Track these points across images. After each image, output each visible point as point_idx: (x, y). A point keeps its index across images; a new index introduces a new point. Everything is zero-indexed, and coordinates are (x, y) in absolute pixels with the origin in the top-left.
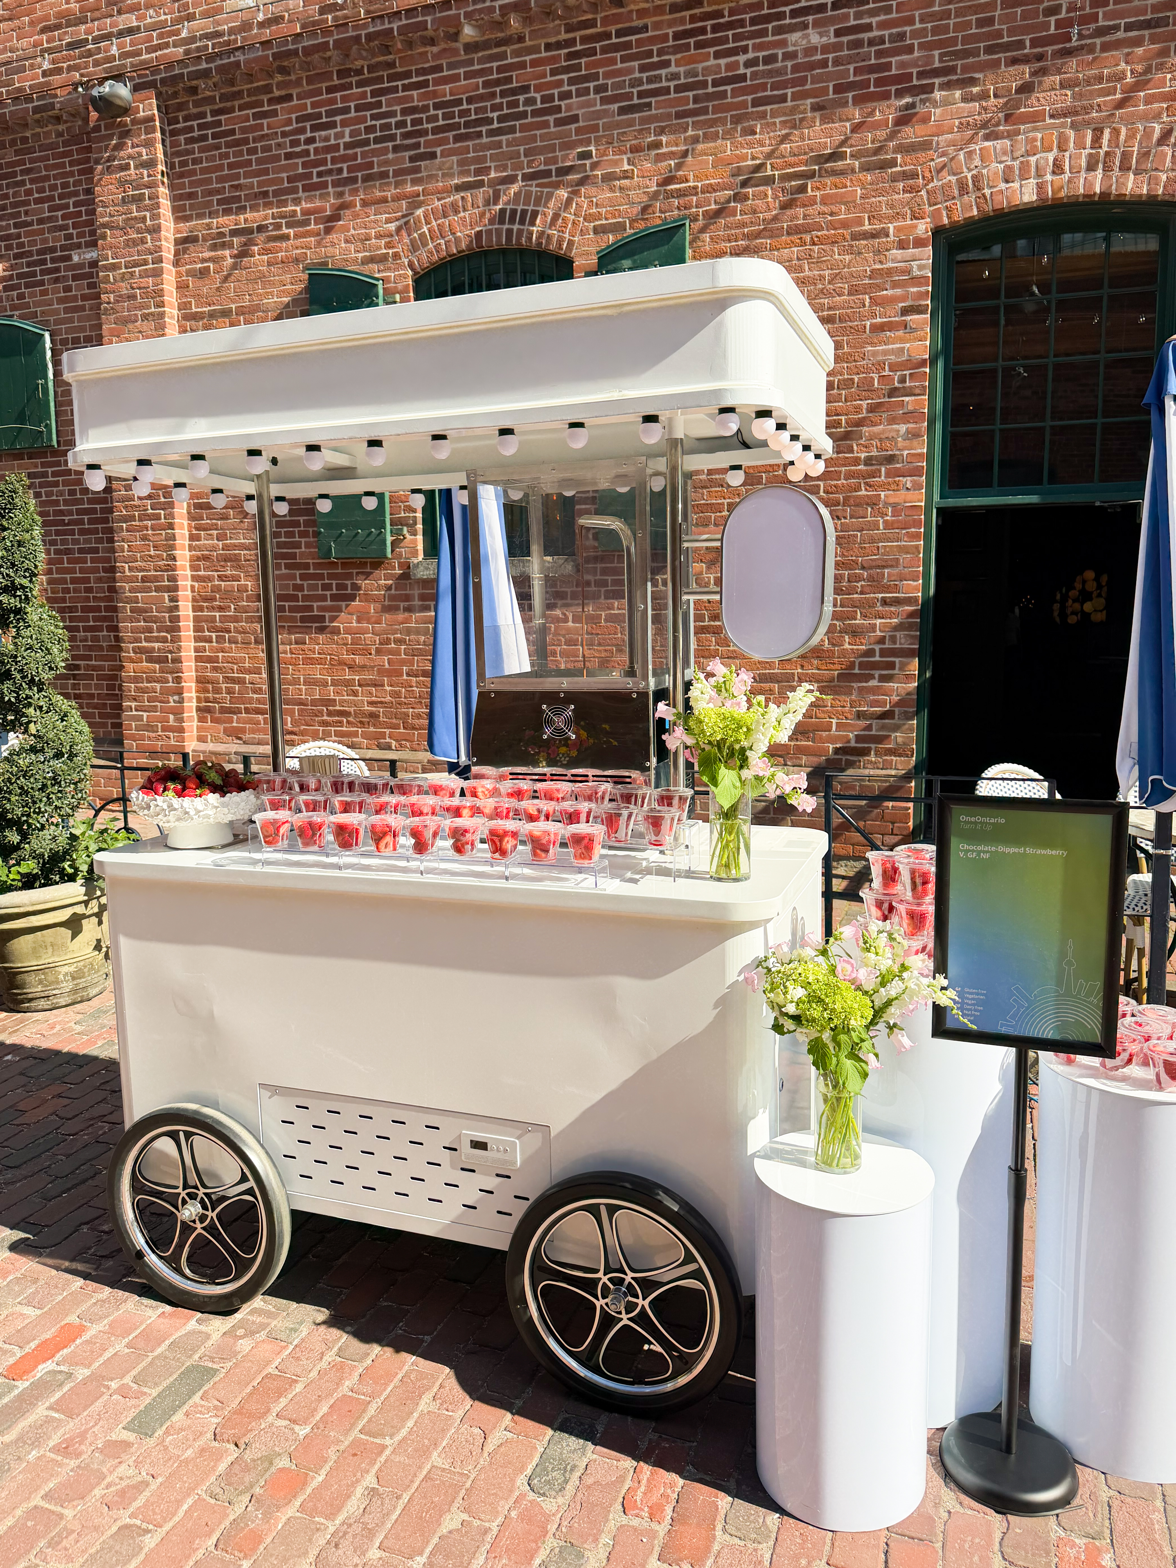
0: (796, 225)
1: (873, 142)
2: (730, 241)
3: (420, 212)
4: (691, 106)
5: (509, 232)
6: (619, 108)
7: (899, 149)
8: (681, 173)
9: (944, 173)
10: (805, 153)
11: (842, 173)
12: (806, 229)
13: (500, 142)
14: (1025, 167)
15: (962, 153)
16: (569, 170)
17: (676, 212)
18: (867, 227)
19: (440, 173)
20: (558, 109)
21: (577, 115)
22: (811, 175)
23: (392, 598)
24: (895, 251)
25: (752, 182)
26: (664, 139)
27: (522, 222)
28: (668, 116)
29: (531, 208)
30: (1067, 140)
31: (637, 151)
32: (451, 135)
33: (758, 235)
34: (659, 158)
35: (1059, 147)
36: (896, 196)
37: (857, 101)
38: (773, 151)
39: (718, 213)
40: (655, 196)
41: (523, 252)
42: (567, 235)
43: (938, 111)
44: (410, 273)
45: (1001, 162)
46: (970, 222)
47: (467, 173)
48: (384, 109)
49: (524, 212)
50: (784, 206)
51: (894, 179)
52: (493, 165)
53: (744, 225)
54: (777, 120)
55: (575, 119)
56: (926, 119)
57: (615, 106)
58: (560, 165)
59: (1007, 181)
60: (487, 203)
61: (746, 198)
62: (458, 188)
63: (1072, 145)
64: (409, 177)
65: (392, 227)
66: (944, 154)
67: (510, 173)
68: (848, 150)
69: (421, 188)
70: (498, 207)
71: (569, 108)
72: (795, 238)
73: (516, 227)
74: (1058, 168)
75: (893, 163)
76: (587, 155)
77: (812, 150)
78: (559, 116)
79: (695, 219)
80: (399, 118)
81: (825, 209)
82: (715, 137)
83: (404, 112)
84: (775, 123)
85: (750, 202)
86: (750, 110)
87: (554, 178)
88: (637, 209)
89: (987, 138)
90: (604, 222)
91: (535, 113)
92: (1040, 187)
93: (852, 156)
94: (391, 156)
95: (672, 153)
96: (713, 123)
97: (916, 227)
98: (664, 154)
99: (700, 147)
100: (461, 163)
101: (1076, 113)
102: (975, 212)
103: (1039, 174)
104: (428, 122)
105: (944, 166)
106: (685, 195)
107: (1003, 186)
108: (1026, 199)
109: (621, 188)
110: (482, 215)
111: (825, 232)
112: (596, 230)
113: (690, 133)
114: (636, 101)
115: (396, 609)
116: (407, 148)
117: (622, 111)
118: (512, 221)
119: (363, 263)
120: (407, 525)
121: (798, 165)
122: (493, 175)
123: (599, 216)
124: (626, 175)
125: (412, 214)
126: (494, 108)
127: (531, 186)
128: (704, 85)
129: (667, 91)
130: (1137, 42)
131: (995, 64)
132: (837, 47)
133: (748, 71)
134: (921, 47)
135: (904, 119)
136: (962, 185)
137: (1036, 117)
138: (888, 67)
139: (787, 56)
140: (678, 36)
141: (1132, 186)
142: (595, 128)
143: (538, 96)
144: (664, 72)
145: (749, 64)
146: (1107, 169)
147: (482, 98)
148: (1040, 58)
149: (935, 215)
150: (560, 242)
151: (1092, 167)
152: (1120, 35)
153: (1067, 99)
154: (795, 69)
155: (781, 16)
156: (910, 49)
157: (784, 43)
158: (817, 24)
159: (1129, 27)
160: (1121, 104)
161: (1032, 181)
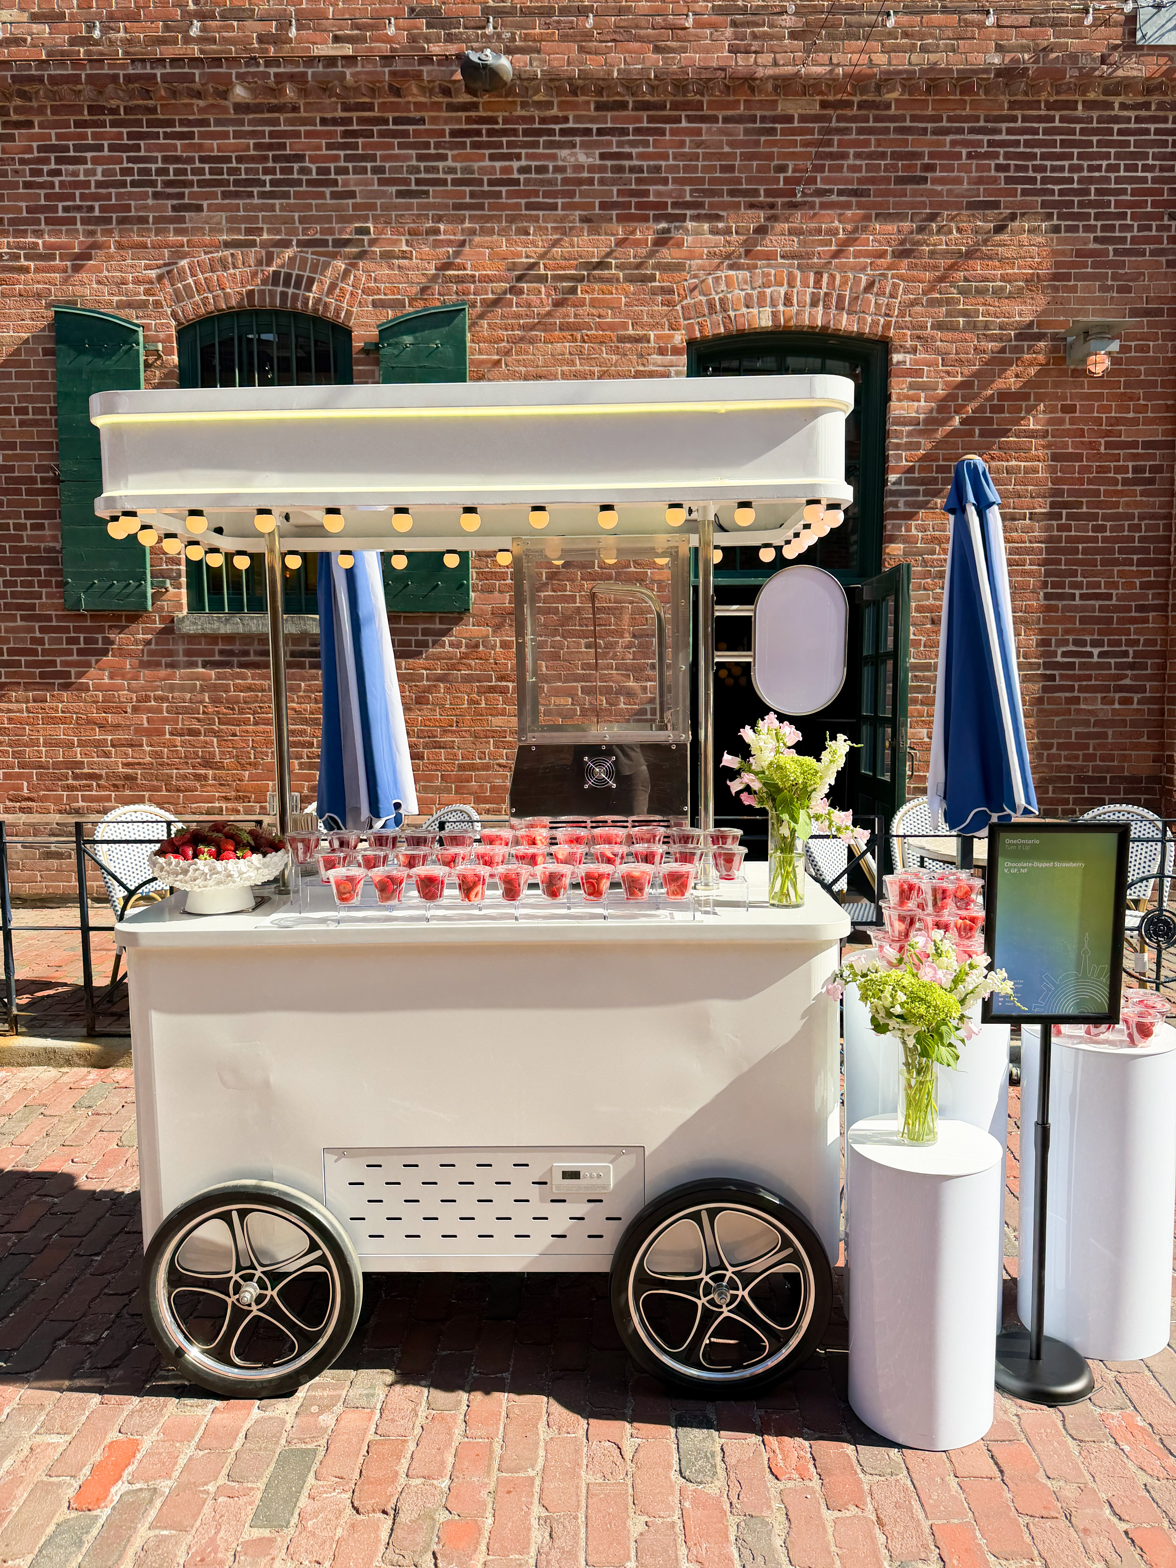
0: (568, 323)
1: (635, 257)
2: (506, 330)
3: (184, 263)
4: (468, 200)
5: (284, 295)
6: (397, 191)
7: (657, 266)
8: (458, 260)
9: (696, 293)
10: (575, 259)
11: (609, 280)
12: (576, 327)
13: (273, 205)
14: (761, 296)
15: (710, 277)
16: (346, 243)
17: (454, 297)
18: (631, 332)
19: (207, 226)
20: (335, 183)
21: (354, 192)
22: (581, 279)
23: (151, 653)
24: (655, 356)
25: (527, 278)
26: (442, 227)
27: (298, 286)
28: (446, 206)
29: (306, 274)
30: (795, 278)
31: (416, 235)
32: (219, 190)
33: (533, 327)
34: (437, 244)
35: (789, 284)
36: (656, 308)
37: (621, 219)
38: (546, 253)
39: (496, 303)
40: (434, 279)
41: (297, 316)
42: (345, 305)
43: (690, 238)
44: (173, 323)
45: (742, 290)
46: (717, 338)
47: (238, 231)
48: (142, 153)
49: (299, 278)
50: (557, 304)
51: (654, 292)
52: (265, 226)
53: (518, 316)
54: (549, 225)
55: (352, 195)
56: (679, 244)
57: (393, 189)
58: (337, 236)
59: (748, 307)
60: (259, 263)
61: (521, 292)
62: (227, 245)
63: (799, 283)
64: (171, 226)
65: (153, 274)
66: (695, 276)
67: (283, 237)
68: (614, 262)
69: (185, 239)
70: (271, 269)
71: (346, 183)
72: (567, 334)
73: (291, 291)
74: (788, 302)
75: (653, 278)
76: (366, 231)
77: (581, 257)
78: (335, 189)
79: (473, 305)
80: (160, 165)
81: (594, 311)
82: (491, 232)
83: (165, 160)
84: (547, 228)
85: (525, 296)
86: (524, 212)
87: (331, 249)
88: (416, 289)
89: (731, 267)
90: (383, 297)
91: (310, 183)
92: (775, 315)
93: (617, 267)
94: (150, 202)
95: (450, 241)
96: (489, 218)
97: (672, 336)
98: (442, 241)
99: (477, 239)
100: (229, 220)
101: (801, 257)
102: (722, 330)
103: (773, 305)
104: (193, 174)
105: (695, 287)
106: (463, 282)
107: (744, 310)
108: (764, 323)
109: (399, 267)
110: (254, 274)
111: (593, 332)
112: (375, 304)
113: (467, 225)
114: (413, 187)
115: (158, 665)
116: (169, 196)
117: (400, 194)
118: (287, 284)
119: (118, 307)
120: (170, 578)
121: (569, 268)
122: (265, 236)
123: (378, 291)
124: (404, 255)
125: (176, 263)
126: (266, 171)
127: (307, 253)
128: (480, 182)
129: (444, 182)
130: (847, 206)
131: (737, 206)
132: (602, 169)
133: (522, 177)
134: (676, 181)
135: (662, 241)
136: (711, 305)
137: (769, 256)
138: (646, 193)
139: (557, 169)
140: (454, 133)
141: (846, 323)
142: (373, 207)
143: (313, 167)
144: (441, 164)
145: (522, 170)
146: (826, 307)
147: (252, 159)
148: (772, 206)
149: (689, 328)
150: (338, 310)
151: (814, 304)
152: (834, 198)
153: (794, 244)
154: (565, 181)
155: (551, 132)
156: (665, 181)
157: (554, 157)
158: (583, 145)
159: (841, 193)
160: (836, 254)
161: (768, 309)
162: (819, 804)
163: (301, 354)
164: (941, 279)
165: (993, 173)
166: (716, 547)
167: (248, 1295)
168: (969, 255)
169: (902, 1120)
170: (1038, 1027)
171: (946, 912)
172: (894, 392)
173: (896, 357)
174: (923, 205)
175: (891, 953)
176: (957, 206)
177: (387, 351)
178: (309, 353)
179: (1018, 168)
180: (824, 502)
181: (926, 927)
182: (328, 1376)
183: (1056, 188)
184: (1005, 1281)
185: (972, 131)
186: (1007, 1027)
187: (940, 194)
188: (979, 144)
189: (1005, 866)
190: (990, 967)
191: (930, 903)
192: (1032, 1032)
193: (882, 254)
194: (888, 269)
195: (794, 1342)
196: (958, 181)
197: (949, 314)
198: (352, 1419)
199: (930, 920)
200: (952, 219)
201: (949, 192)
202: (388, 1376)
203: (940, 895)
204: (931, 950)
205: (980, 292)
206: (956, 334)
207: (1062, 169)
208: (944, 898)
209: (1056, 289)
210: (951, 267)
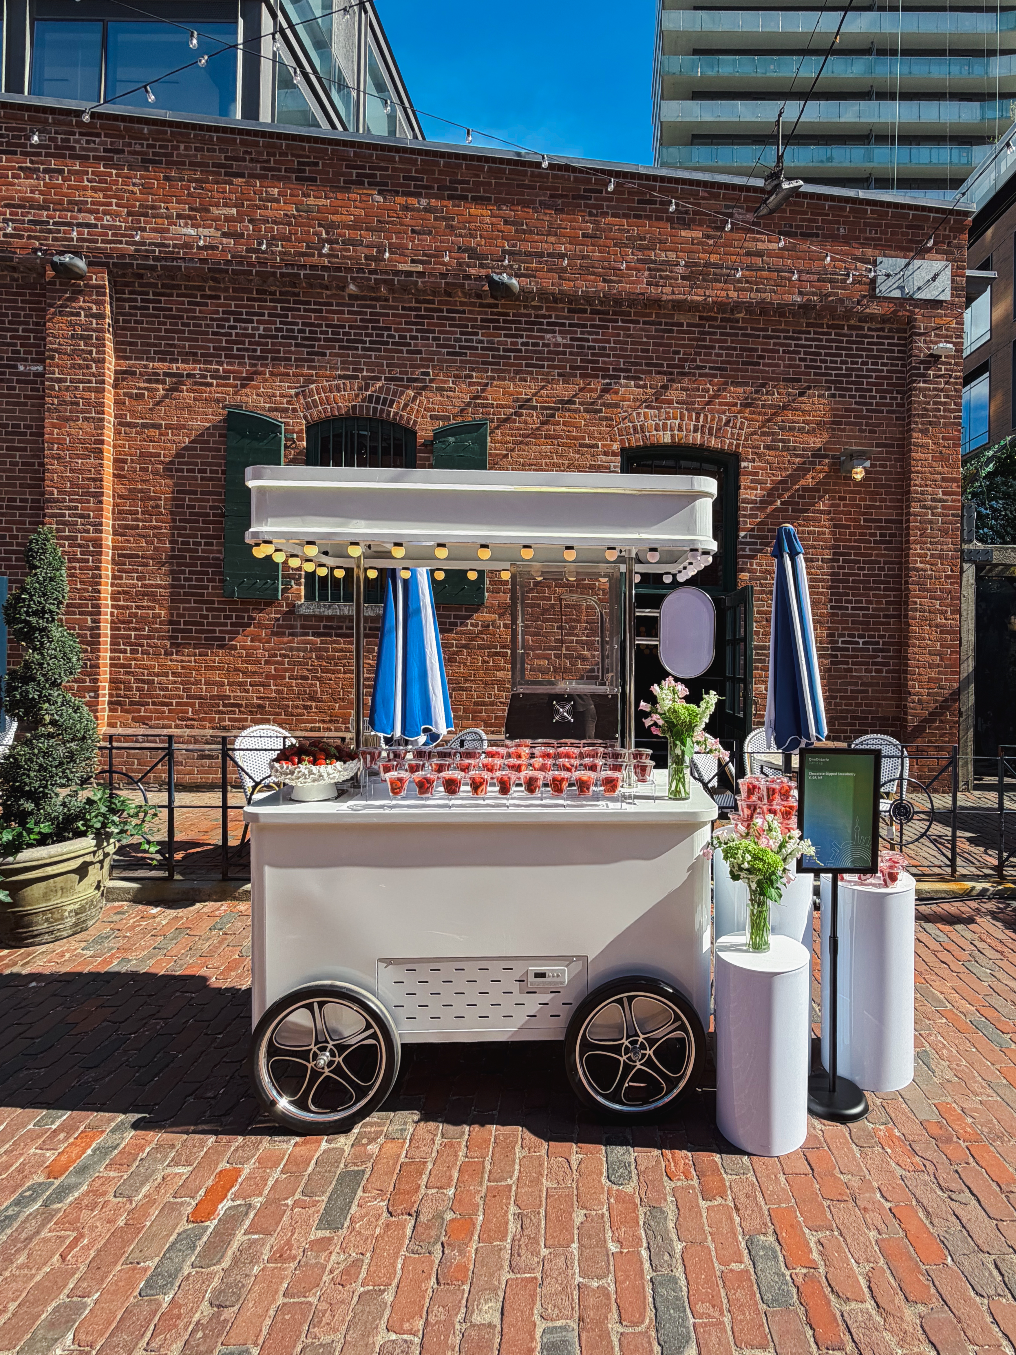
0: (549, 434)
1: (590, 398)
2: (512, 436)
3: (313, 386)
4: (490, 360)
5: (375, 409)
6: (448, 352)
7: (603, 404)
8: (484, 394)
9: (626, 421)
10: (554, 397)
11: (574, 411)
12: (555, 437)
13: (371, 355)
14: (665, 425)
15: (635, 413)
16: (416, 380)
17: (481, 416)
18: (587, 441)
19: (328, 365)
20: (409, 345)
21: (421, 350)
22: (558, 409)
23: (280, 626)
24: (602, 457)
25: (525, 407)
26: (474, 374)
27: (384, 404)
28: (477, 363)
29: (390, 397)
30: (684, 416)
31: (458, 378)
32: (337, 344)
33: (528, 436)
34: (471, 384)
35: (681, 419)
36: (602, 428)
37: (582, 376)
38: (537, 393)
39: (506, 420)
40: (468, 404)
41: (383, 422)
42: (413, 417)
43: (623, 389)
44: (304, 422)
45: (653, 421)
46: (639, 448)
47: (348, 370)
48: (289, 320)
49: (385, 399)
50: (543, 423)
51: (601, 419)
52: (365, 367)
53: (520, 429)
54: (539, 377)
55: (420, 352)
56: (617, 393)
57: (445, 350)
58: (410, 376)
59: (657, 431)
60: (360, 389)
61: (521, 415)
62: (341, 377)
63: (686, 419)
64: (306, 364)
65: (293, 392)
66: (626, 412)
67: (376, 374)
68: (577, 400)
69: (314, 372)
70: (368, 393)
71: (416, 345)
72: (548, 441)
73: (379, 407)
74: (680, 429)
75: (600, 411)
76: (427, 374)
77: (558, 396)
78: (410, 348)
79: (492, 421)
80: (300, 327)
81: (565, 428)
82: (504, 379)
83: (304, 324)
84: (538, 379)
85: (523, 417)
86: (524, 368)
87: (406, 383)
88: (456, 410)
89: (647, 407)
90: (437, 413)
91: (393, 343)
92: (673, 436)
93: (579, 403)
94: (293, 349)
95: (479, 383)
96: (503, 371)
97: (612, 445)
98: (474, 382)
99: (495, 382)
100: (342, 362)
101: (688, 404)
102: (642, 444)
103: (672, 430)
104: (321, 334)
105: (626, 418)
106: (486, 407)
107: (655, 432)
108: (666, 441)
109: (447, 396)
110: (357, 396)
111: (565, 440)
112: (431, 417)
113: (489, 374)
114: (457, 350)
115: (283, 634)
116: (305, 346)
117: (449, 354)
118: (377, 402)
119: (268, 411)
120: (294, 581)
121: (550, 403)
122: (365, 373)
123: (434, 410)
124: (450, 389)
125: (308, 386)
126: (367, 335)
127: (391, 384)
128: (498, 350)
129: (476, 348)
130: (715, 376)
131: (650, 372)
132: (571, 346)
133: (523, 348)
134: (614, 356)
135: (606, 390)
136: (635, 428)
137: (670, 402)
138: (597, 362)
139: (544, 345)
140: (483, 320)
141: (714, 443)
142: (432, 360)
143: (396, 334)
144: (475, 338)
145: (523, 344)
146: (703, 433)
147: (358, 327)
148: (671, 373)
149: (622, 441)
150: (409, 420)
151: (696, 431)
152: (707, 371)
153: (684, 396)
154: (549, 352)
155: (542, 323)
156: (608, 356)
157: (543, 338)
158: (560, 332)
159: (711, 368)
160: (708, 403)
161: (669, 433)
162: (699, 733)
163: (385, 445)
164: (769, 421)
165: (797, 362)
166: (636, 573)
167: (322, 1062)
168: (785, 408)
169: (748, 935)
170: (830, 875)
171: (775, 803)
172: (742, 484)
173: (743, 464)
174: (758, 378)
175: (742, 829)
176: (778, 380)
177: (437, 446)
178: (389, 444)
179: (812, 360)
180: (700, 551)
181: (763, 813)
182: (375, 1117)
183: (833, 372)
184: (813, 1040)
185: (785, 338)
186: (812, 875)
187: (768, 372)
188: (790, 345)
189: (810, 775)
190: (801, 838)
191: (765, 797)
192: (826, 878)
193: (735, 405)
194: (738, 413)
195: (682, 1084)
196: (778, 366)
197: (773, 441)
198: (390, 1147)
199: (765, 808)
200: (775, 387)
201: (773, 372)
202: (416, 1116)
203: (771, 792)
204: (766, 827)
205: (792, 429)
206: (778, 453)
207: (836, 362)
208: (774, 794)
209: (834, 430)
210: (774, 414)
